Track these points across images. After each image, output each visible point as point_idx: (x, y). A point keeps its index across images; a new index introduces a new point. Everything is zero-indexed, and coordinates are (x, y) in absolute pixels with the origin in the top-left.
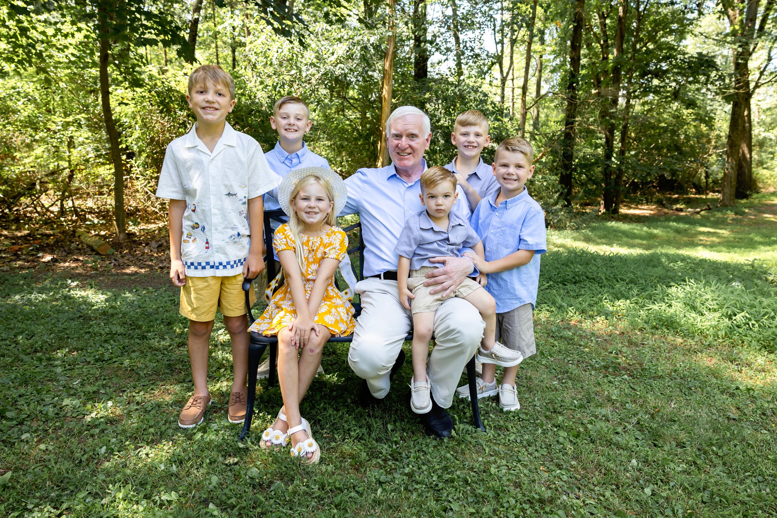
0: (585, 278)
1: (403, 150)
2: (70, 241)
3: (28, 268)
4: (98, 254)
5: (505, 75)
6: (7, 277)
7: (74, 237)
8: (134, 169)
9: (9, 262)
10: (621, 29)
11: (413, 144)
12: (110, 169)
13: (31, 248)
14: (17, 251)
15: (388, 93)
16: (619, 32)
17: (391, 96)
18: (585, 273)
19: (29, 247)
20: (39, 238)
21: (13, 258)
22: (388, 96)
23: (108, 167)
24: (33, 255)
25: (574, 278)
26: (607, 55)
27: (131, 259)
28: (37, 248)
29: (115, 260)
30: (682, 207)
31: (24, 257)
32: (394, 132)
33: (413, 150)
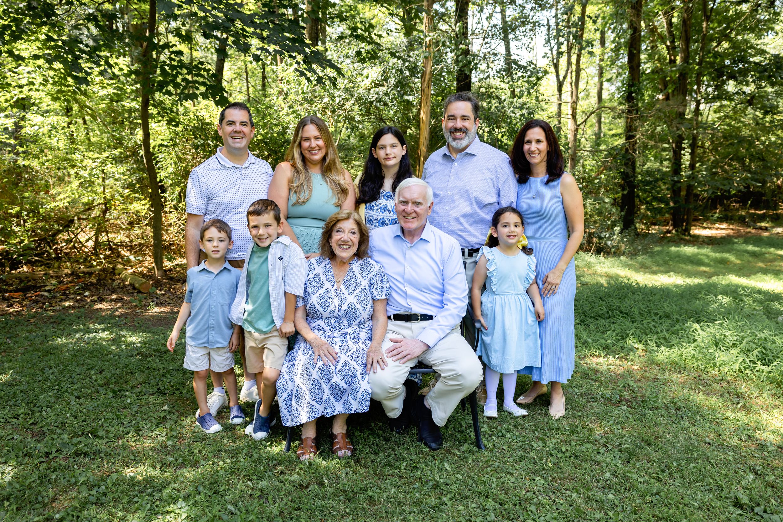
0: (618, 313)
1: (409, 214)
2: (111, 279)
3: (79, 307)
4: (139, 292)
5: (561, 78)
6: (64, 317)
7: (114, 274)
8: (168, 203)
9: (60, 301)
10: (686, 31)
11: (418, 209)
12: (146, 204)
13: (77, 287)
14: (64, 290)
15: (426, 115)
16: (683, 33)
17: (429, 117)
18: (620, 307)
19: (75, 286)
20: (82, 277)
21: (63, 297)
22: (426, 117)
23: (143, 202)
24: (79, 294)
25: (608, 312)
26: (675, 58)
27: (172, 297)
28: (82, 287)
29: (157, 298)
30: (767, 225)
31: (72, 296)
32: (401, 199)
33: (418, 215)
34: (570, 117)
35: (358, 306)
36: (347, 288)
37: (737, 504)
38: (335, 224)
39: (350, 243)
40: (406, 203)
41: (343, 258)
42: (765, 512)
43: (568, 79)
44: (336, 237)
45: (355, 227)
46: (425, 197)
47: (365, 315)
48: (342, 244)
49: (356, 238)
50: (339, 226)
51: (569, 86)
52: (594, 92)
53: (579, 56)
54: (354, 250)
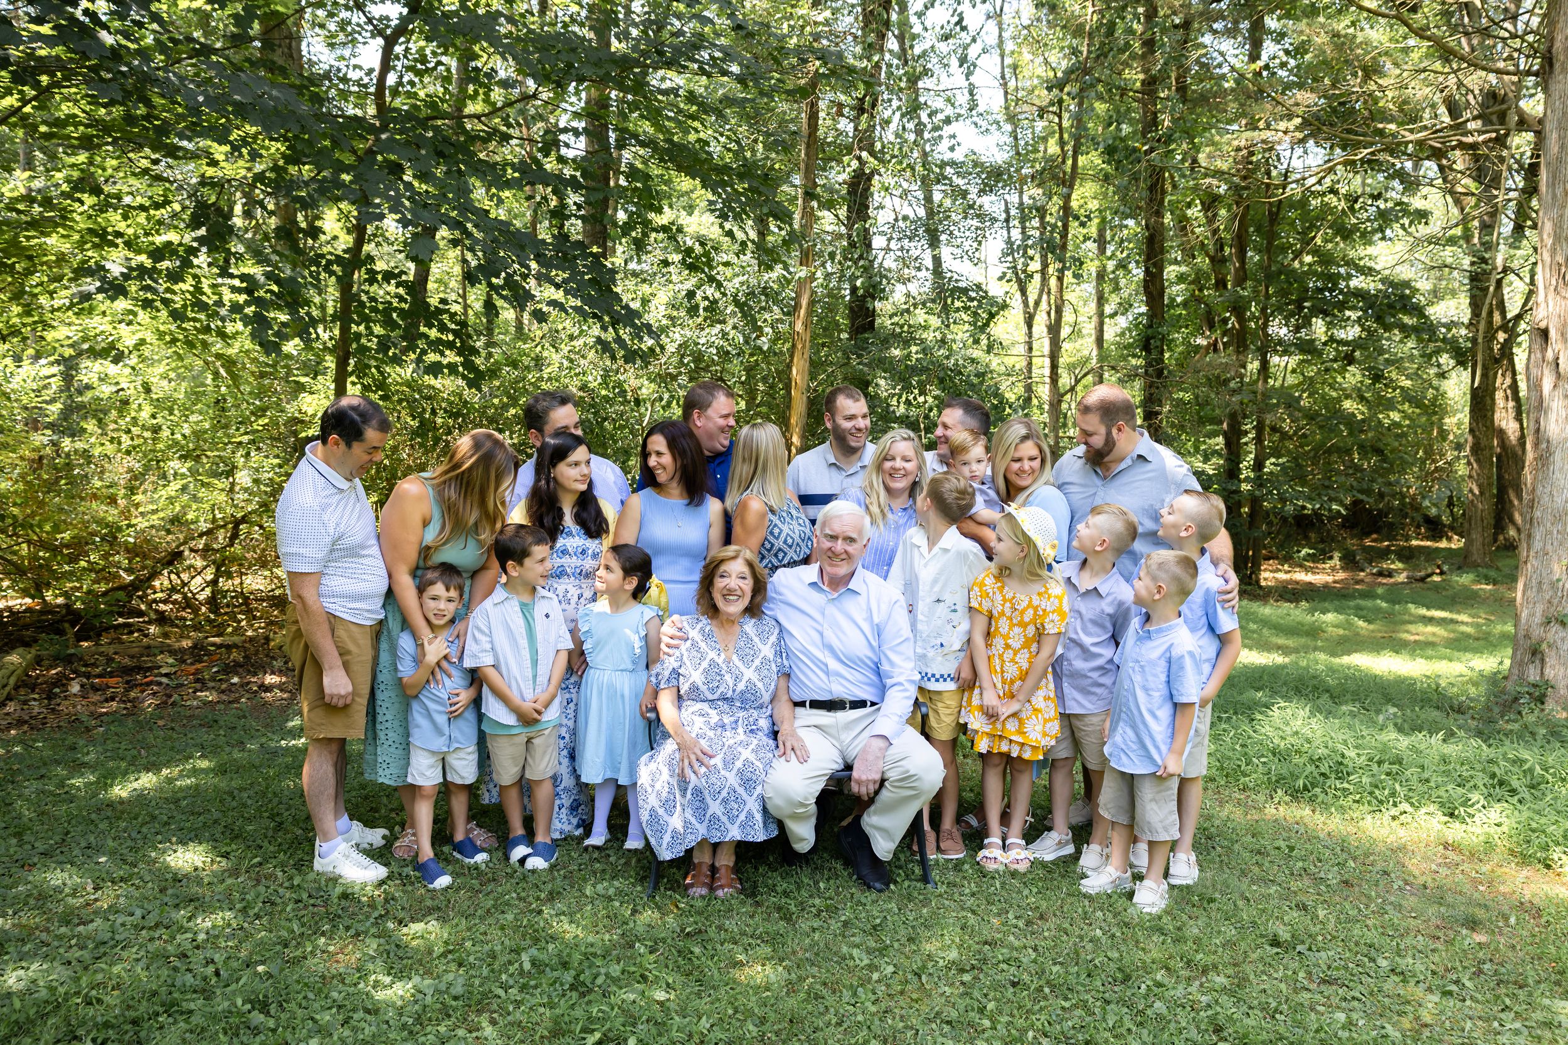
1: (837, 555)
5: (1031, 303)
9: (195, 692)
10: (1239, 237)
11: (850, 549)
13: (215, 670)
14: (194, 674)
15: (802, 375)
16: (1235, 239)
17: (806, 378)
19: (210, 667)
20: (214, 652)
21: (198, 686)
22: (802, 379)
24: (221, 681)
28: (224, 669)
30: (1392, 567)
31: (212, 684)
32: (828, 531)
33: (849, 556)
34: (1048, 380)
35: (760, 685)
36: (742, 659)
37: (1275, 942)
38: (717, 566)
39: (739, 593)
40: (834, 538)
41: (729, 614)
42: (1310, 949)
43: (1044, 305)
44: (720, 583)
45: (746, 570)
46: (860, 532)
47: (766, 697)
48: (728, 593)
49: (747, 585)
50: (723, 568)
51: (1045, 317)
52: (1089, 328)
53: (1060, 279)
54: (745, 602)
